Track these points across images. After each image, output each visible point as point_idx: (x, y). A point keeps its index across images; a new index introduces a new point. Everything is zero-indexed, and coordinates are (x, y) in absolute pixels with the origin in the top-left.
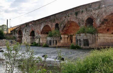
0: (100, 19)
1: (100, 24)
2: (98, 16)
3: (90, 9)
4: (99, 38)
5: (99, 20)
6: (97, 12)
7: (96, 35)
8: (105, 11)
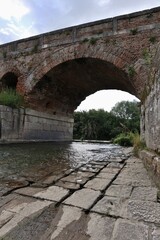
0: (36, 75)
1: (35, 88)
2: (30, 68)
3: (14, 53)
4: (29, 121)
5: (31, 77)
6: (28, 59)
7: (22, 111)
8: (48, 57)
